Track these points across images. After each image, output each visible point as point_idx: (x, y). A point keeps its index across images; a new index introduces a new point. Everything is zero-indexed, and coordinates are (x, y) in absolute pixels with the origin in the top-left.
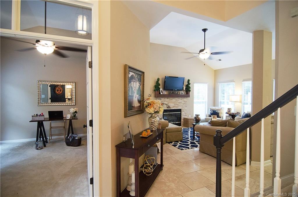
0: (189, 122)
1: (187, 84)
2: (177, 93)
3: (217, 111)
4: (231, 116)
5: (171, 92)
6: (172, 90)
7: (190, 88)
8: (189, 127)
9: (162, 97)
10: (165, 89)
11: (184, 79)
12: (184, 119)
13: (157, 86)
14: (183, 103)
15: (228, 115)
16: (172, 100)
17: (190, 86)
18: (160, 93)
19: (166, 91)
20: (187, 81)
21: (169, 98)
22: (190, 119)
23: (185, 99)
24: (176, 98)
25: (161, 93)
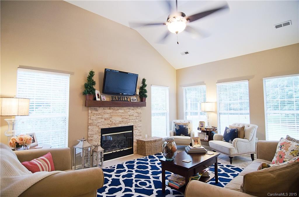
0: (147, 147)
1: (141, 86)
2: (126, 99)
3: (184, 127)
4: (206, 133)
5: (117, 97)
6: (118, 94)
7: (146, 91)
8: (147, 155)
9: (100, 107)
10: (104, 91)
11: (136, 76)
12: (138, 141)
13: (88, 85)
14: (135, 116)
15: (200, 131)
16: (117, 111)
17: (146, 88)
18: (95, 99)
19: (107, 95)
20: (142, 81)
21: (113, 108)
22: (148, 142)
23: (139, 110)
24: (124, 108)
25: (98, 99)
